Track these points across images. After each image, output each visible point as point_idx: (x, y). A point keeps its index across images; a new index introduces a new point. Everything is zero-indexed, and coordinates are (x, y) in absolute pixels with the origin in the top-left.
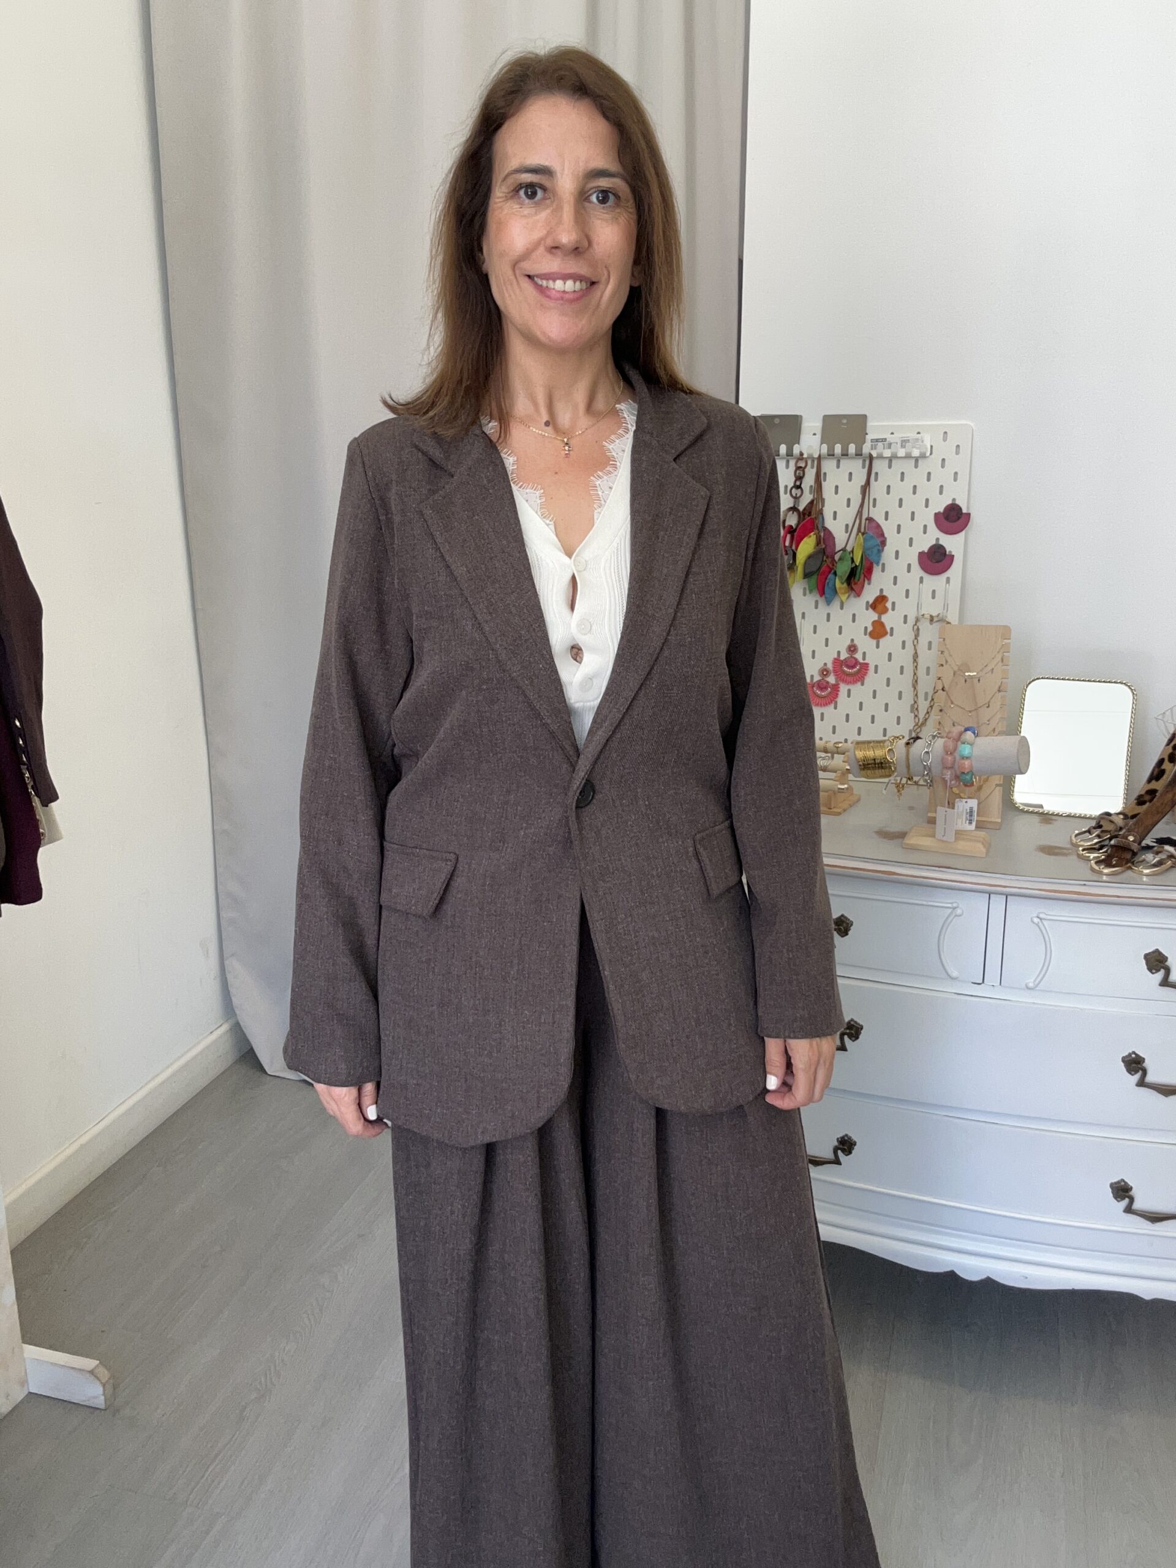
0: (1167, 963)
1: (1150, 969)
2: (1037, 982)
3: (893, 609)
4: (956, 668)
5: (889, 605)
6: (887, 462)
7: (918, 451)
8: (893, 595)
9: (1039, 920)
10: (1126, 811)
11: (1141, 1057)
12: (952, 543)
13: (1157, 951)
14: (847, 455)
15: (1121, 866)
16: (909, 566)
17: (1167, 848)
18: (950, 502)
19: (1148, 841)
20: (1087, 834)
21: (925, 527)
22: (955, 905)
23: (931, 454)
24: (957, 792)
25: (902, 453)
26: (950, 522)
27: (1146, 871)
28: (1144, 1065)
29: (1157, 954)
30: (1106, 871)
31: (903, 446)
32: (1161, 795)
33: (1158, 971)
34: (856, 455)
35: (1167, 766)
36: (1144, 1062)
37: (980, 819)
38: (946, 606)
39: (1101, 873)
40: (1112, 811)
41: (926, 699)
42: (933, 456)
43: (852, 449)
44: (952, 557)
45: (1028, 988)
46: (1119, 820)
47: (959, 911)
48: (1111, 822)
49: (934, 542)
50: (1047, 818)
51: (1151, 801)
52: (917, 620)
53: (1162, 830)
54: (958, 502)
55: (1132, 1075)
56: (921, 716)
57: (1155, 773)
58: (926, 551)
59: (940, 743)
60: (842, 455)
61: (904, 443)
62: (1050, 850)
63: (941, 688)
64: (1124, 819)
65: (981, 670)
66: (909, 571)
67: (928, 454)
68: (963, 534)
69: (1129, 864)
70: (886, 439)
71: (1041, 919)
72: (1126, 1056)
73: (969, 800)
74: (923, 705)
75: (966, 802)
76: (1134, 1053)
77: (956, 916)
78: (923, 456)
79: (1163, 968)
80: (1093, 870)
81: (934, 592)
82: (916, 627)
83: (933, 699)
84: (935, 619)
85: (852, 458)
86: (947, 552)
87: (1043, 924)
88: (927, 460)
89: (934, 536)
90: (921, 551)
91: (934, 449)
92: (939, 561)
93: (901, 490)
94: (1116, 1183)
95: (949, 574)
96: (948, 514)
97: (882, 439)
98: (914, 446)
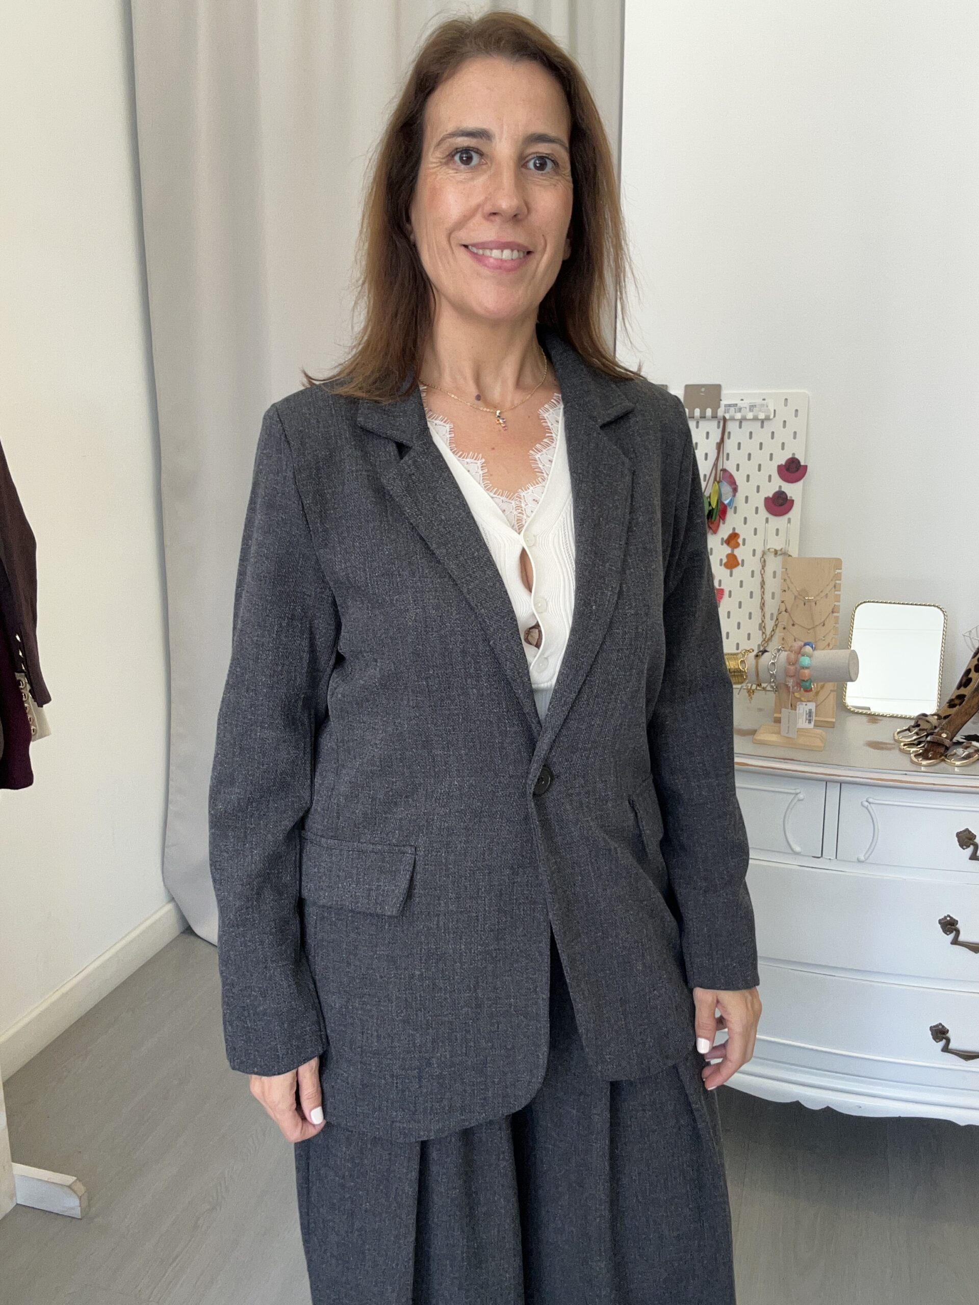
0: (976, 841)
1: (961, 845)
2: (867, 855)
3: (744, 544)
4: (796, 594)
5: (740, 541)
6: (737, 423)
7: (763, 414)
8: (744, 532)
9: (869, 805)
10: (939, 713)
11: (954, 919)
12: (792, 490)
13: (966, 830)
14: (705, 417)
15: (936, 759)
16: (757, 509)
17: (974, 743)
18: (790, 456)
19: (958, 738)
20: (907, 732)
21: (770, 476)
22: (798, 791)
23: (774, 416)
24: (798, 696)
25: (750, 416)
26: (790, 472)
27: (958, 763)
28: (958, 926)
29: (967, 832)
30: (925, 762)
31: (751, 410)
32: (969, 699)
33: (968, 847)
34: (712, 417)
35: (973, 675)
36: (957, 924)
37: (818, 719)
38: (788, 542)
39: (920, 765)
40: (928, 713)
41: (772, 619)
42: (776, 419)
43: (709, 412)
44: (792, 502)
45: (859, 861)
46: (934, 720)
47: (801, 796)
48: (928, 722)
49: (777, 489)
50: (874, 718)
51: (960, 705)
52: (764, 553)
53: (970, 728)
54: (796, 456)
55: (948, 935)
56: (768, 632)
57: (964, 681)
58: (771, 496)
59: (784, 655)
60: (701, 417)
61: (752, 407)
62: (876, 745)
63: (784, 609)
64: (938, 719)
65: (818, 595)
66: (757, 512)
67: (772, 416)
68: (802, 481)
69: (943, 757)
70: (737, 404)
71: (870, 802)
72: (942, 919)
73: (808, 703)
74: (770, 624)
75: (806, 705)
76: (949, 916)
77: (799, 800)
78: (768, 418)
79: (972, 844)
80: (912, 762)
81: (777, 530)
82: (763, 559)
83: (777, 619)
84: (779, 553)
85: (709, 420)
86: (788, 498)
87: (871, 806)
88: (771, 421)
89: (777, 484)
90: (766, 496)
91: (777, 412)
92: (781, 505)
93: (750, 446)
94: (934, 1026)
95: (790, 515)
96: (789, 466)
97: (734, 404)
98: (760, 411)
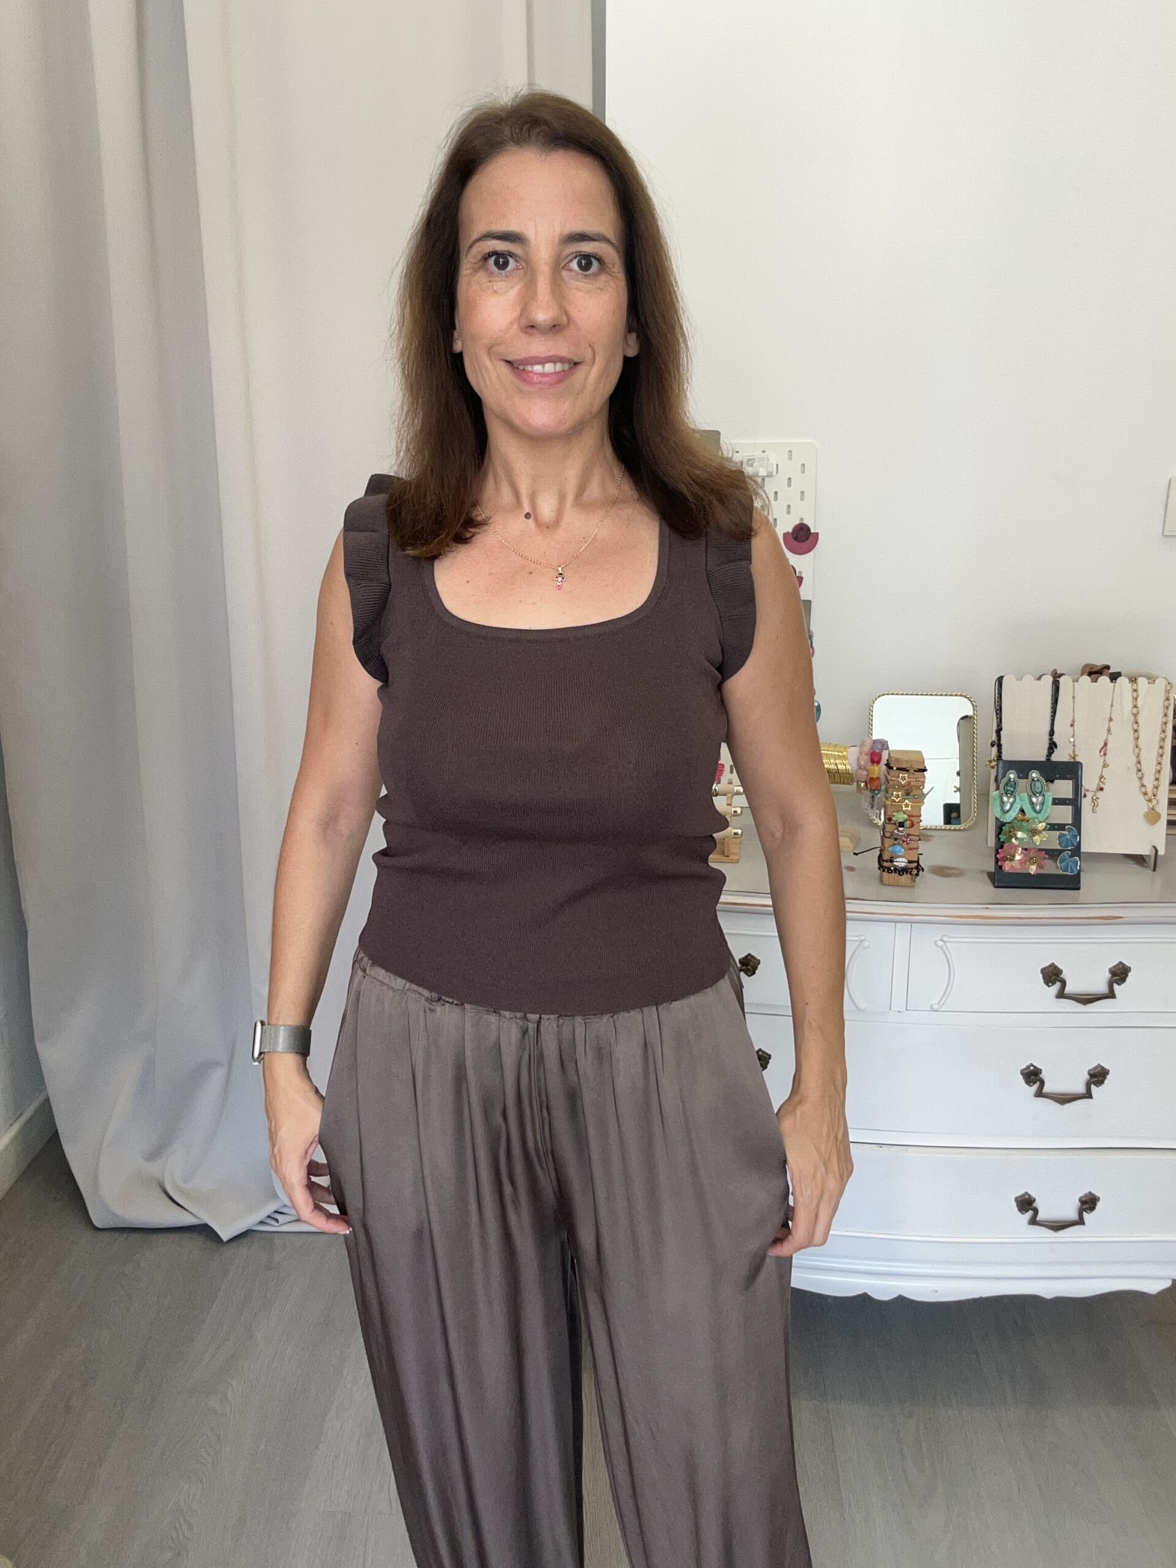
0: (1062, 976)
1: (1046, 982)
2: (941, 1003)
7: (764, 469)
9: (943, 943)
11: (1038, 1069)
12: (802, 564)
13: (1053, 965)
18: (799, 522)
23: (777, 472)
26: (800, 542)
28: (1041, 1076)
29: (1053, 967)
33: (1054, 983)
36: (1041, 1073)
42: (778, 474)
45: (933, 1010)
47: (866, 944)
54: (805, 522)
55: (1031, 1086)
61: (750, 461)
62: (942, 872)
67: (774, 473)
68: (813, 552)
71: (944, 942)
72: (1025, 1069)
76: (1032, 1065)
77: (864, 948)
78: (769, 475)
79: (1059, 981)
87: (946, 946)
88: (774, 478)
91: (779, 466)
94: (1020, 1197)
96: (797, 534)
98: (761, 466)
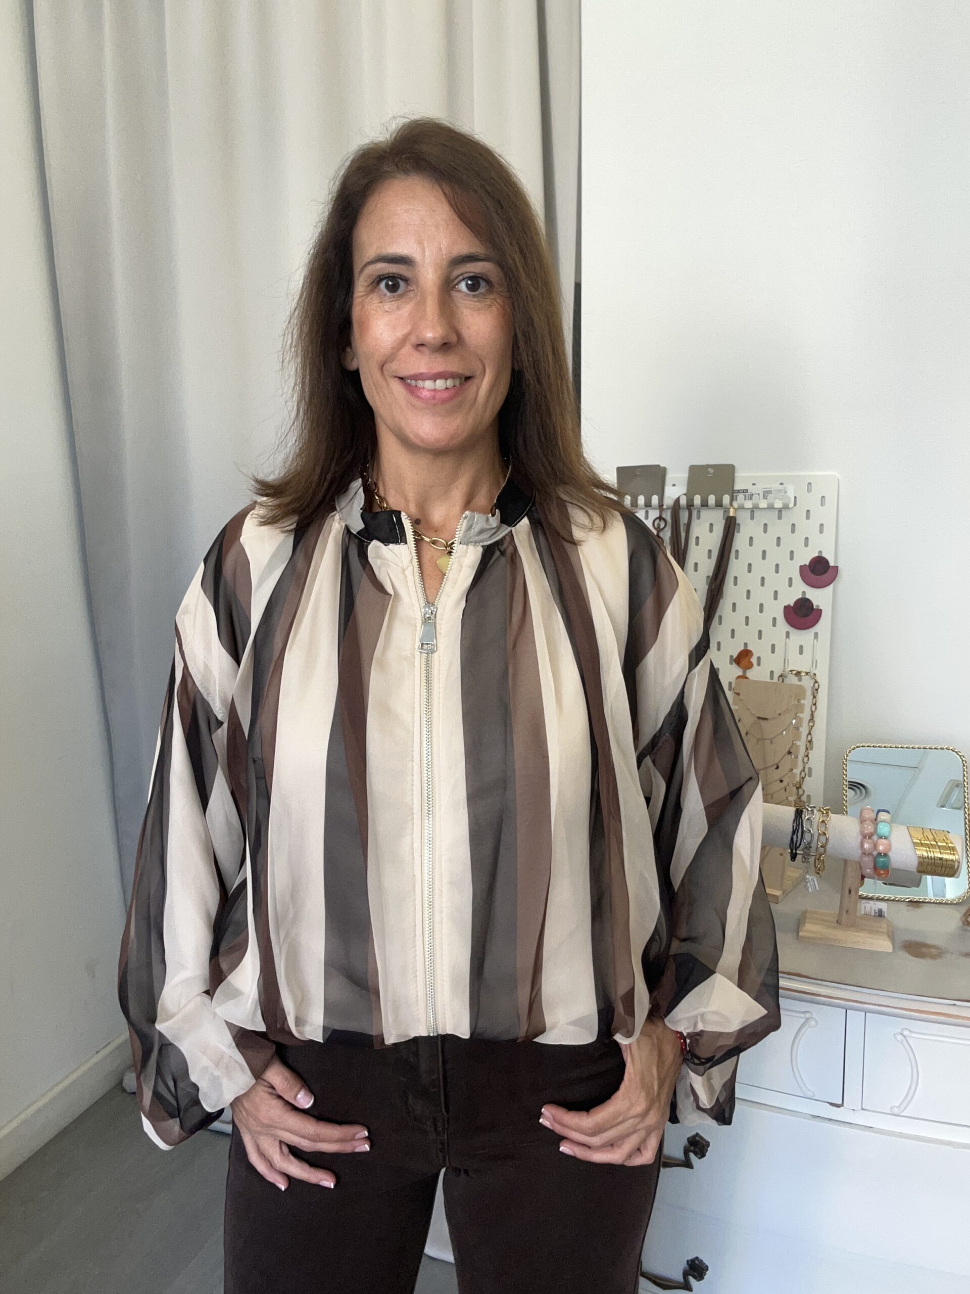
3: (759, 664)
5: (754, 660)
6: (749, 513)
7: (781, 502)
8: (758, 649)
12: (819, 597)
14: (707, 506)
16: (774, 619)
18: (817, 555)
21: (790, 579)
23: (795, 505)
25: (763, 504)
26: (816, 575)
31: (765, 497)
34: (717, 506)
38: (814, 663)
42: (797, 507)
43: (712, 499)
44: (819, 612)
49: (800, 596)
52: (784, 676)
58: (792, 605)
60: (702, 506)
61: (766, 494)
66: (774, 625)
67: (791, 505)
68: (831, 587)
70: (747, 490)
78: (786, 507)
81: (801, 647)
84: (804, 676)
85: (712, 508)
86: (815, 607)
88: (791, 511)
89: (800, 589)
90: (786, 605)
91: (797, 499)
92: (806, 616)
93: (765, 541)
95: (817, 628)
96: (814, 567)
97: (744, 490)
98: (775, 499)
